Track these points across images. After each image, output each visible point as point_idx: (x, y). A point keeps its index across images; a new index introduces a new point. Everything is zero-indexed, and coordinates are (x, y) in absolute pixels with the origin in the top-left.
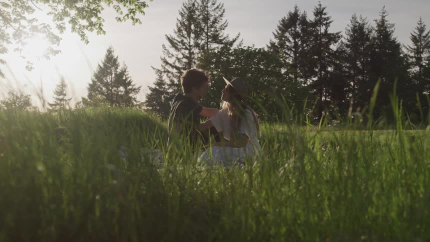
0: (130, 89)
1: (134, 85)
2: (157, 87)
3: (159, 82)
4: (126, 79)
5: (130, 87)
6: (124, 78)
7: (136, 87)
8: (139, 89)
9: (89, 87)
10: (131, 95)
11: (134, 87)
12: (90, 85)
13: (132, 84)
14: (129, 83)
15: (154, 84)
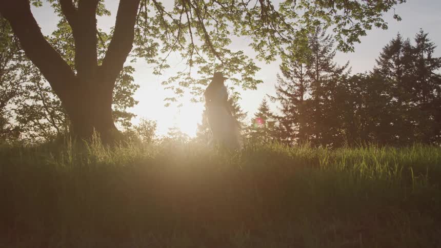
0: (238, 115)
1: (241, 111)
2: (262, 113)
3: (263, 107)
4: (235, 106)
5: (238, 113)
6: (233, 105)
7: (244, 112)
8: (246, 114)
9: (203, 112)
10: (238, 120)
11: (242, 113)
12: (204, 111)
13: (240, 110)
14: (238, 109)
15: (259, 109)
